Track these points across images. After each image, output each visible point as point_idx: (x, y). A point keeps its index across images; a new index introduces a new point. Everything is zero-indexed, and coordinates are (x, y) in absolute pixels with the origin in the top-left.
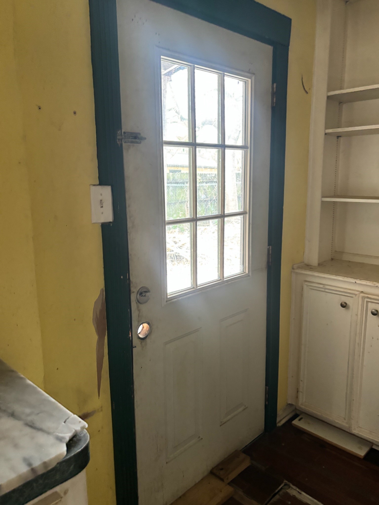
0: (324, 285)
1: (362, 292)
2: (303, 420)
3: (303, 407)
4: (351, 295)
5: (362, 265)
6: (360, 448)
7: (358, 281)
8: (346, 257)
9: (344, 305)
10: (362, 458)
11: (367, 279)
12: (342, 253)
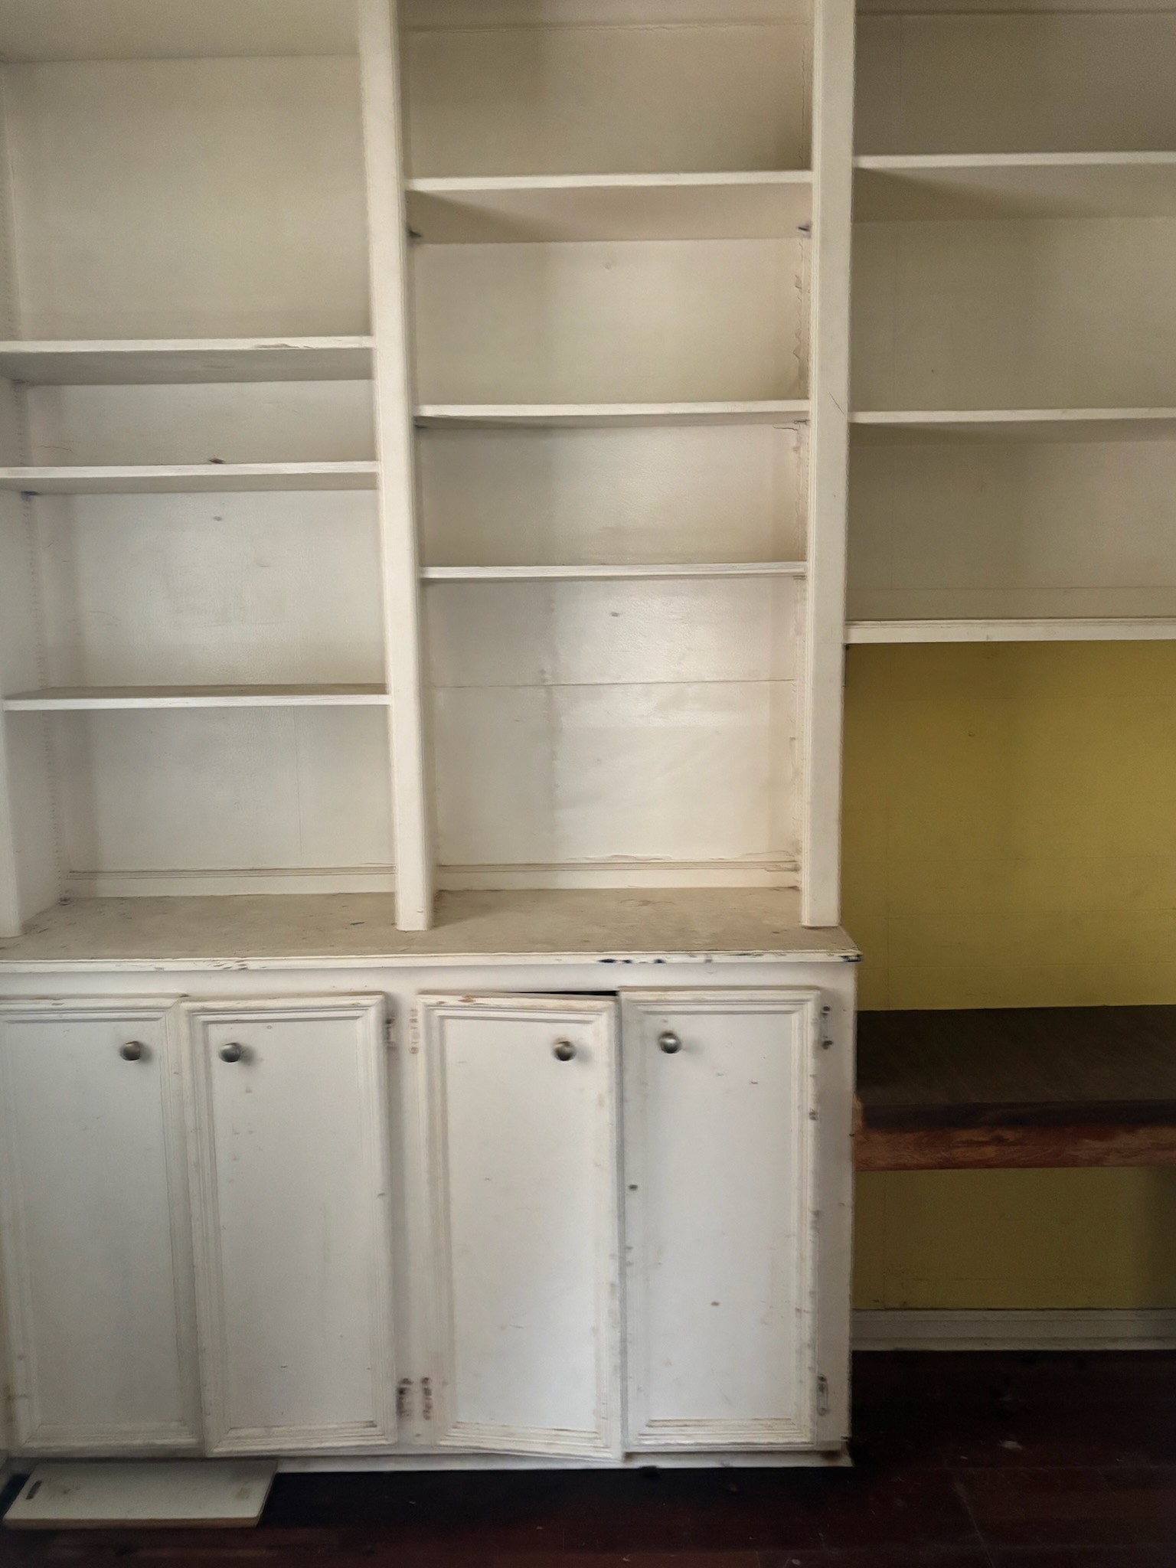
0: (55, 999)
1: (185, 996)
2: (42, 1487)
3: (35, 1444)
4: (149, 1014)
5: (163, 904)
6: (242, 1495)
7: (168, 965)
8: (108, 888)
9: (134, 1053)
10: (255, 1523)
11: (193, 952)
12: (93, 874)
